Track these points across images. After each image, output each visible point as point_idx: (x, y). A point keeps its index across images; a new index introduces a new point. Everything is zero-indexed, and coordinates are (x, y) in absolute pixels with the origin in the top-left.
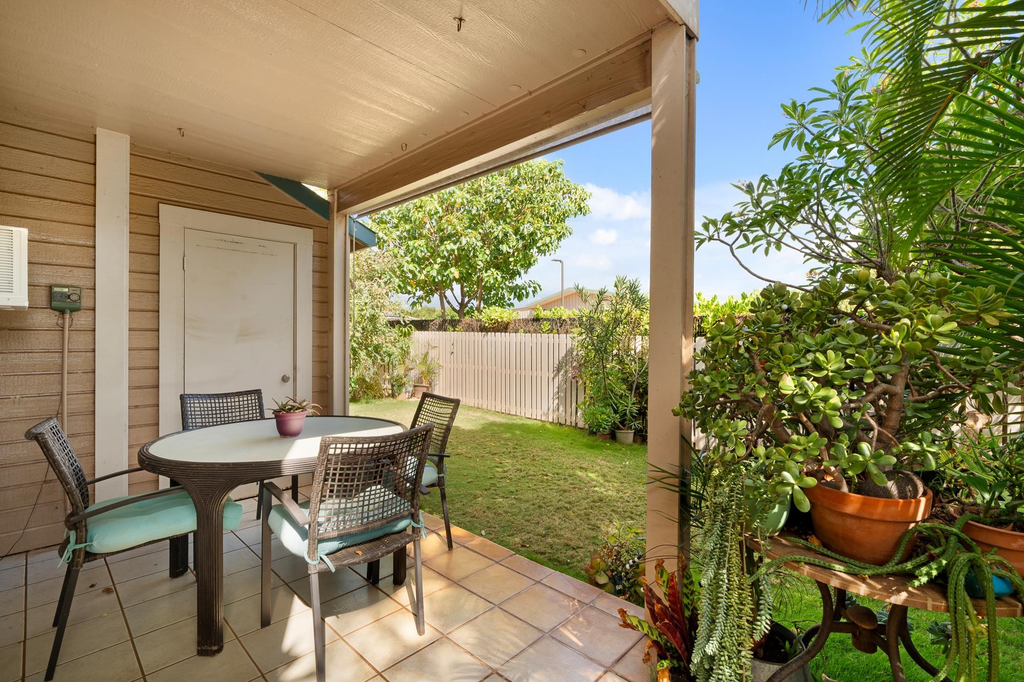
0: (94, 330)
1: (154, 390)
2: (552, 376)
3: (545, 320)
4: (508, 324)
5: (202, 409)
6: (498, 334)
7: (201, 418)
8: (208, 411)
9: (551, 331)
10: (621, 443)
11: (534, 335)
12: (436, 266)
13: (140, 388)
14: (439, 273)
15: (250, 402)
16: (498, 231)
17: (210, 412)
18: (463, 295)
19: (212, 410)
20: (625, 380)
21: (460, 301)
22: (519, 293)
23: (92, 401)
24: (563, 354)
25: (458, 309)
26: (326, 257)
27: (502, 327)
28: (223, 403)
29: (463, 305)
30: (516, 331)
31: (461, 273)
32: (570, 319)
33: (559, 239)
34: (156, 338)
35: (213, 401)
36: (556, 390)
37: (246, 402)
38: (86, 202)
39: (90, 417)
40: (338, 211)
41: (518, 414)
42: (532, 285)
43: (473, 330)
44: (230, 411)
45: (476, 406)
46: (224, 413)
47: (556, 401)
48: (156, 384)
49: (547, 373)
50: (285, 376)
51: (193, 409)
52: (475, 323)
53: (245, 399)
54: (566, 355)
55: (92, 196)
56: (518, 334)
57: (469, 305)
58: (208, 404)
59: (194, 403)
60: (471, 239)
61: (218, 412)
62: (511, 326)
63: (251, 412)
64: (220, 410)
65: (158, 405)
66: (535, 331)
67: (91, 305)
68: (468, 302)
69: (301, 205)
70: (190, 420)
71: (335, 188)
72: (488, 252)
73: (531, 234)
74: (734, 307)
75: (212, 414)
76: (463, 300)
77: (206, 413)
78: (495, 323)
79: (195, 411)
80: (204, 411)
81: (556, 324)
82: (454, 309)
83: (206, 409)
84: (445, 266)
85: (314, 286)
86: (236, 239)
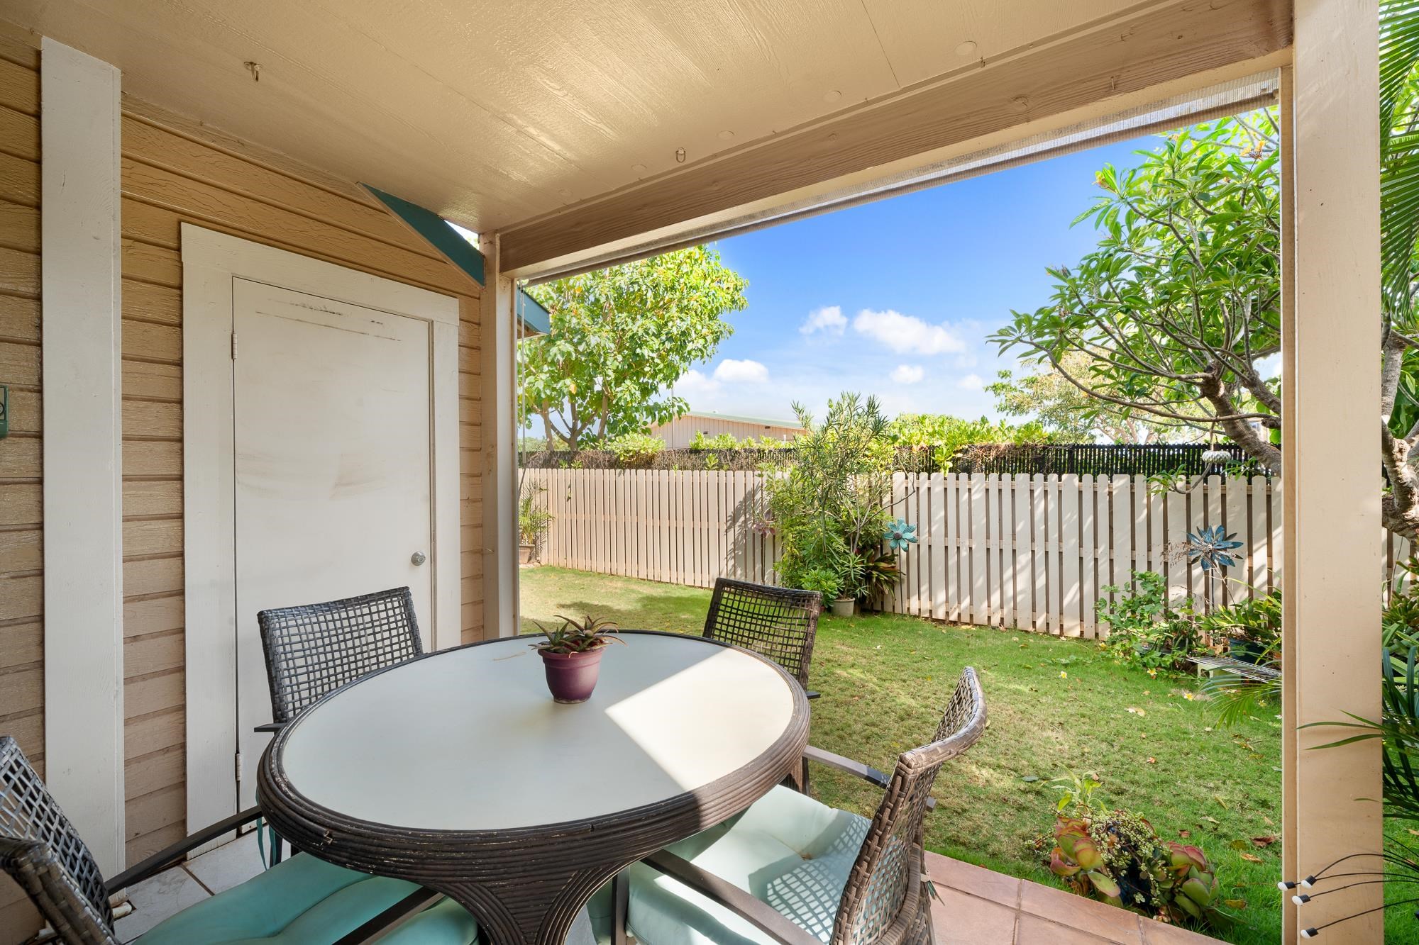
0: (40, 482)
1: (174, 600)
2: (723, 528)
3: (709, 451)
4: (653, 457)
5: (304, 637)
6: (641, 472)
7: (305, 656)
8: (315, 639)
9: (720, 467)
10: (842, 617)
11: (696, 472)
12: (544, 376)
13: (142, 598)
14: (547, 386)
15: (391, 613)
16: (636, 327)
17: (320, 643)
18: (575, 416)
19: (322, 638)
20: (841, 532)
21: (571, 427)
22: (660, 414)
23: (37, 640)
24: (740, 497)
25: (568, 436)
26: (478, 349)
27: (646, 462)
28: (340, 619)
29: (574, 431)
30: (667, 467)
31: (578, 386)
32: (745, 450)
33: (716, 340)
34: (178, 495)
35: (322, 619)
36: (731, 547)
37: (383, 615)
38: (18, 198)
39: (33, 675)
40: (502, 270)
41: (674, 580)
42: (676, 404)
43: (598, 467)
44: (356, 634)
45: (608, 571)
46: (345, 640)
47: (731, 563)
48: (177, 587)
49: (715, 524)
50: (416, 555)
51: (286, 640)
52: (601, 456)
53: (382, 607)
54: (745, 499)
55: (32, 188)
56: (672, 471)
57: (584, 432)
58: (312, 625)
59: (287, 627)
60: (600, 338)
61: (334, 639)
62: (657, 460)
63: (394, 632)
64: (337, 635)
65: (183, 631)
66: (694, 468)
67: (32, 426)
68: (583, 427)
69: (439, 254)
70: (284, 665)
71: (496, 231)
72: (620, 358)
73: (683, 334)
74: (972, 434)
75: (324, 646)
76: (575, 425)
77: (312, 644)
78: (632, 456)
79: (291, 644)
80: (308, 641)
81: (725, 457)
82: (562, 437)
83: (311, 636)
84: (555, 378)
85: (461, 397)
86: (331, 305)
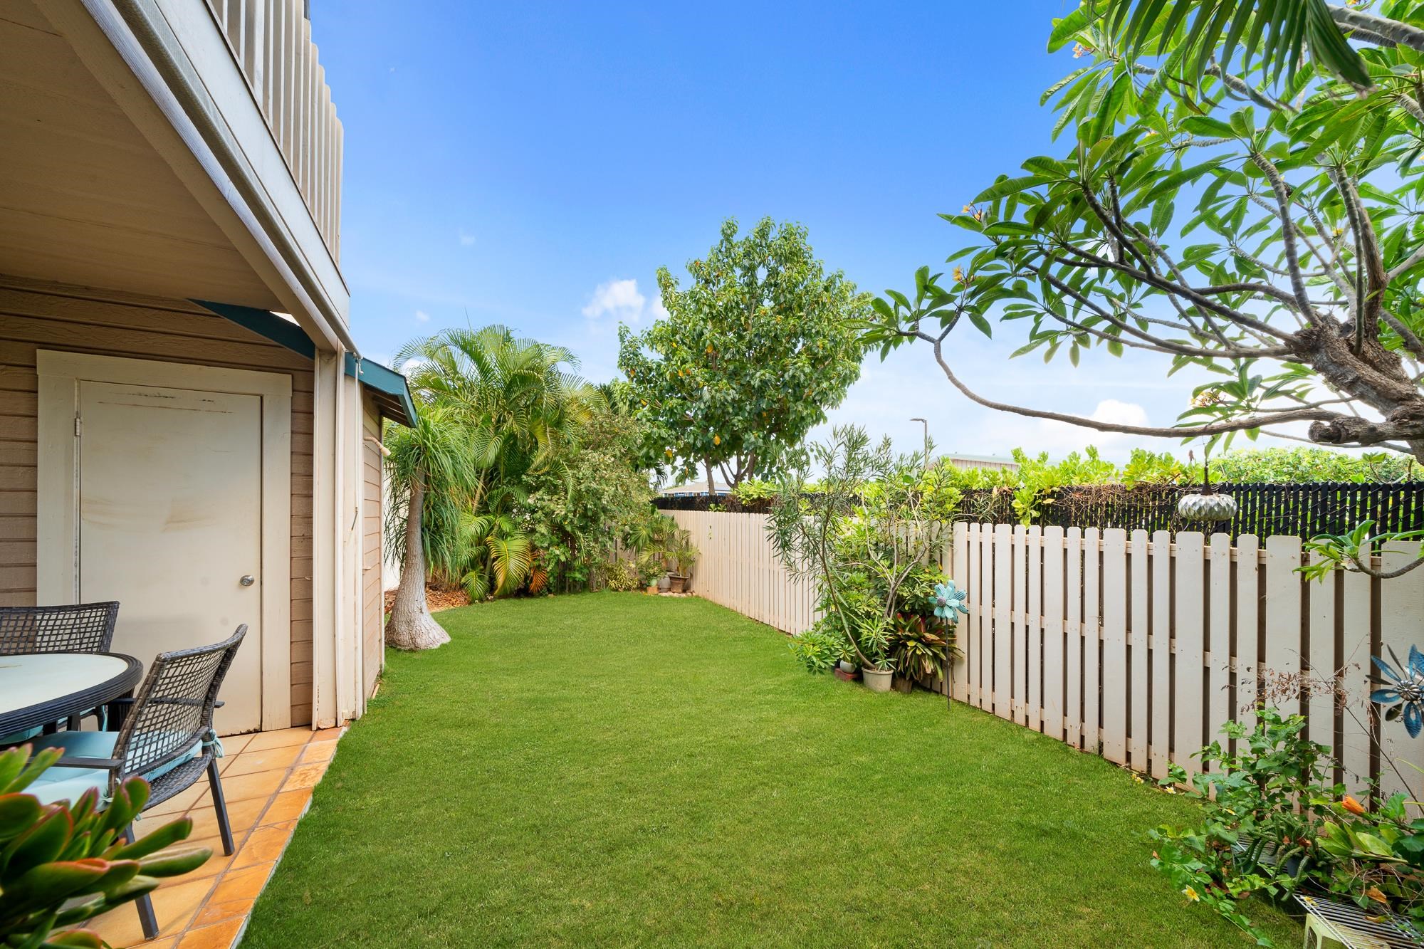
1: (31, 594)
29: (737, 477)
34: (34, 526)
48: (33, 586)
50: (245, 577)
85: (293, 453)
86: (163, 392)
